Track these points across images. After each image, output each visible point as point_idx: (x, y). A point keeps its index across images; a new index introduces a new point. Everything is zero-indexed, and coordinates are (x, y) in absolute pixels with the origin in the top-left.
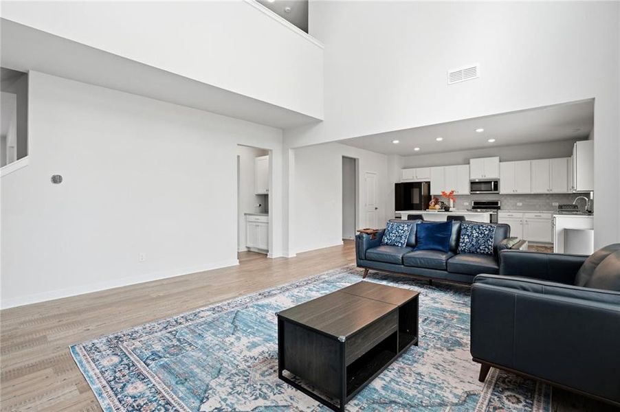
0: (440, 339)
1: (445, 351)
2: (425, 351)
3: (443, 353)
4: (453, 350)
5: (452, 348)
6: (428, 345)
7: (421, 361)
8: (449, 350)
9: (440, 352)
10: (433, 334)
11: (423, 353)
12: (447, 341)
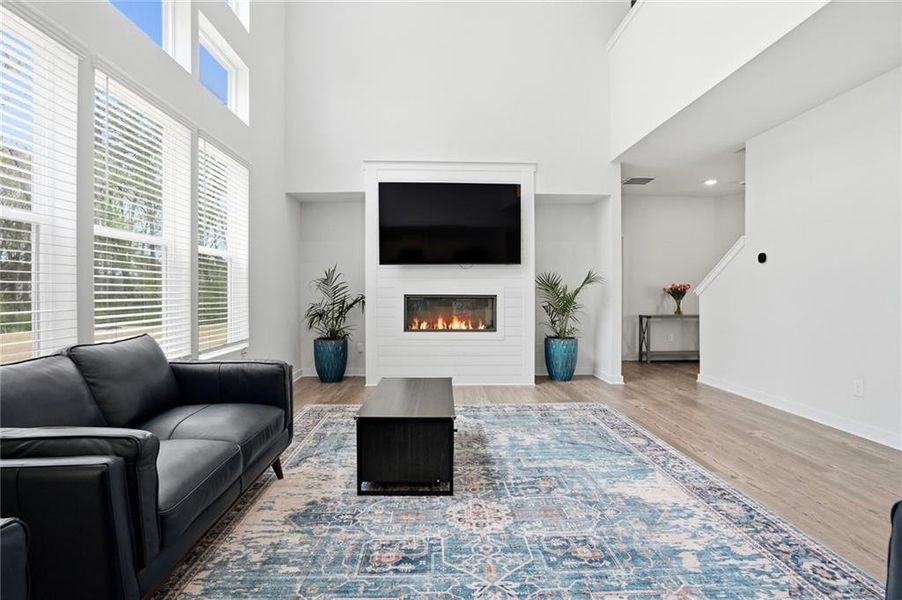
0: (329, 518)
1: (319, 500)
2: (346, 490)
3: (322, 496)
4: (309, 504)
5: (309, 507)
6: (344, 501)
7: (347, 478)
8: (313, 503)
9: (326, 495)
10: (341, 524)
11: (347, 487)
12: (317, 520)
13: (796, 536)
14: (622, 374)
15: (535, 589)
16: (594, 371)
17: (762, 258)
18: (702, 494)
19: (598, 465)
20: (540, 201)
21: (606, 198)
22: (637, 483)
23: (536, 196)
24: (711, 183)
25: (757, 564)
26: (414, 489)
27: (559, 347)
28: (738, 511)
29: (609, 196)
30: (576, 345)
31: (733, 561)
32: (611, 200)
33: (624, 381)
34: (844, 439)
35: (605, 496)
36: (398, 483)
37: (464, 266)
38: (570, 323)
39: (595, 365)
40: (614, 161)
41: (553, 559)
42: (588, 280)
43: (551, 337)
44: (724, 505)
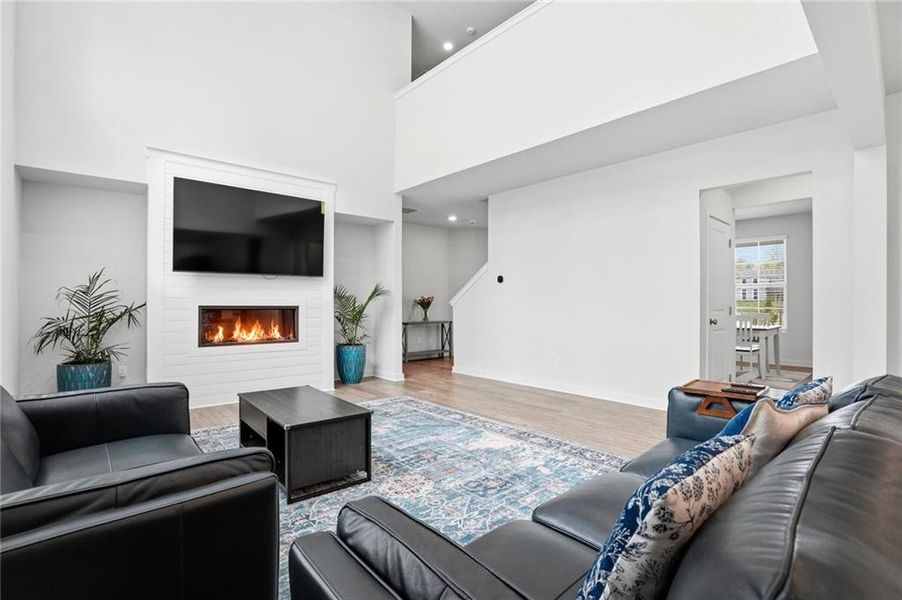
13: (575, 444)
14: (403, 372)
15: (489, 511)
16: (375, 372)
17: (500, 279)
18: (519, 438)
19: (446, 436)
20: (339, 219)
21: (389, 223)
22: (481, 440)
23: (335, 214)
24: (453, 219)
25: (570, 461)
26: (334, 485)
27: (351, 353)
28: (542, 441)
29: (392, 222)
30: (364, 350)
31: (561, 464)
32: (394, 225)
33: (406, 377)
34: (554, 395)
35: (471, 452)
36: (314, 485)
37: (267, 276)
38: (360, 332)
39: (375, 367)
40: (398, 193)
41: (481, 493)
42: (376, 292)
43: (344, 345)
44: (534, 440)
